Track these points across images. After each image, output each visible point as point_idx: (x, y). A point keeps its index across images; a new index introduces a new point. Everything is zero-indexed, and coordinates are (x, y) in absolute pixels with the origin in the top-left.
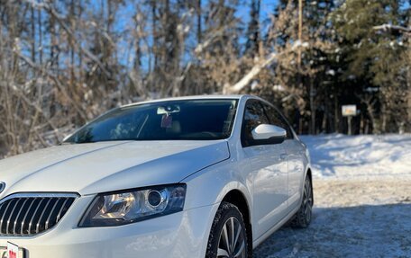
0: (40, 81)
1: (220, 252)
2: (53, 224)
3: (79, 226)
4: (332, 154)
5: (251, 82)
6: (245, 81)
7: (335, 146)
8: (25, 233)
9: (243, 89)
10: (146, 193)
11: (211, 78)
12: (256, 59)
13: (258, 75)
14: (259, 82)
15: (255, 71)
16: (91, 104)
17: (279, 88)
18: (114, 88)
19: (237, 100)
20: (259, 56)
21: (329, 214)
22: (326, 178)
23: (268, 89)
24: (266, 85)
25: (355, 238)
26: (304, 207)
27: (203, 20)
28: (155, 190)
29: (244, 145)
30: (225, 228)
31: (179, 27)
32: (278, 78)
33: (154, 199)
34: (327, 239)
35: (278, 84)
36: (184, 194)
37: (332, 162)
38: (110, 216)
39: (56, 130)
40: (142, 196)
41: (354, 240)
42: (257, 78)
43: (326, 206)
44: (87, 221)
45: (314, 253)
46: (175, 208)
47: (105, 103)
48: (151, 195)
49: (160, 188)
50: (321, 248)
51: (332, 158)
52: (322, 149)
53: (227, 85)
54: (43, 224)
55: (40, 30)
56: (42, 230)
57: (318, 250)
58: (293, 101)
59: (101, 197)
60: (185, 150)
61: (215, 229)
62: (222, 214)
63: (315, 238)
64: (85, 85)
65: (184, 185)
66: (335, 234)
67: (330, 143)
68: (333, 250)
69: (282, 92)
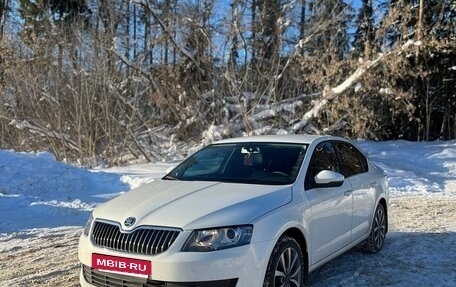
0: (135, 79)
1: (277, 273)
2: (166, 248)
3: (182, 250)
4: (446, 165)
5: (354, 84)
6: (347, 83)
7: (450, 155)
8: (149, 252)
9: (345, 91)
10: (226, 230)
11: (309, 81)
12: (360, 60)
13: (362, 76)
14: (363, 85)
15: (359, 73)
16: (185, 106)
17: (386, 91)
18: (208, 88)
19: (307, 145)
20: (363, 57)
21: (407, 240)
22: (431, 195)
23: (372, 92)
24: (370, 88)
25: (417, 266)
26: (373, 234)
27: (307, 7)
28: (232, 229)
29: (307, 188)
30: (282, 255)
31: (279, 20)
32: (385, 81)
33: (231, 235)
34: (390, 265)
35: (384, 87)
36: (251, 232)
37: (445, 175)
38: (202, 244)
39: (149, 130)
40: (223, 232)
41: (415, 269)
42: (361, 80)
43: (409, 230)
44: (186, 248)
45: (373, 278)
46: (245, 241)
47: (198, 103)
48: (228, 232)
49: (235, 227)
50: (381, 273)
51: (447, 170)
52: (435, 158)
53: (327, 88)
54: (159, 248)
55: (135, 21)
56: (159, 251)
57: (378, 275)
58: (402, 105)
59: (196, 231)
60: (260, 194)
61: (274, 257)
62: (280, 246)
63: (380, 263)
64: (179, 86)
65: (252, 226)
66: (400, 261)
67: (445, 152)
68: (390, 276)
69: (389, 96)
